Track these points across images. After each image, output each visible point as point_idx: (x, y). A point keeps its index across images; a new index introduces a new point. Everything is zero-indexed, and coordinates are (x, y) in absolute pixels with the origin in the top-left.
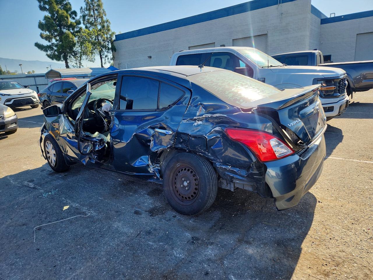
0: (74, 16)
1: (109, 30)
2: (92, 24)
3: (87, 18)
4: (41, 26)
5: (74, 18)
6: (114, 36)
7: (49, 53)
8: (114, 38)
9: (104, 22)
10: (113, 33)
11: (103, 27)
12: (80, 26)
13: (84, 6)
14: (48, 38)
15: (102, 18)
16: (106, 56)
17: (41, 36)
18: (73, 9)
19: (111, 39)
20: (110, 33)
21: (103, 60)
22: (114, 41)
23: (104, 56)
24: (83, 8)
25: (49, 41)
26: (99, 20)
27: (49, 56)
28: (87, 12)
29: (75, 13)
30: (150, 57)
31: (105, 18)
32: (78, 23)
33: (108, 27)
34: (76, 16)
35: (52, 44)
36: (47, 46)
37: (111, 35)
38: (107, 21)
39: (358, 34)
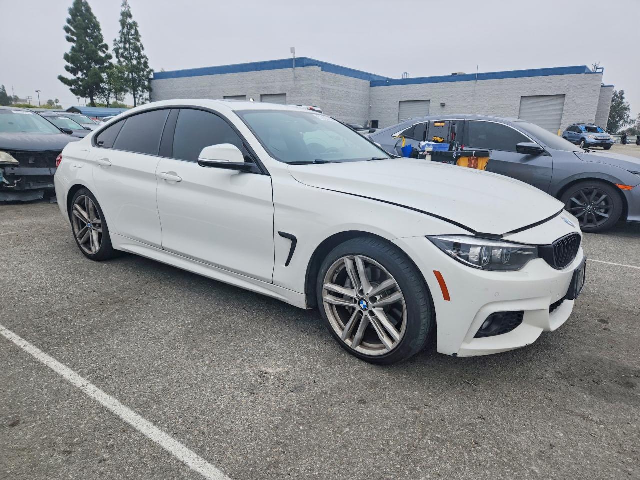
0: (105, 50)
1: (147, 67)
2: (126, 58)
3: (121, 51)
4: (67, 57)
5: (104, 52)
6: (152, 74)
7: (73, 87)
8: (152, 76)
9: (141, 57)
10: (152, 71)
11: (140, 63)
12: (111, 61)
13: (119, 38)
14: (74, 71)
15: (139, 53)
16: (141, 96)
17: (67, 68)
18: (105, 42)
19: (149, 77)
20: (148, 70)
21: (137, 100)
22: (152, 79)
23: (138, 96)
24: (117, 40)
25: (75, 75)
26: (136, 54)
27: (72, 90)
28: (122, 45)
29: (106, 47)
31: (143, 53)
32: (110, 57)
33: (146, 63)
34: (107, 49)
35: (78, 78)
36: (72, 80)
37: (149, 73)
38: (145, 57)
39: (400, 102)
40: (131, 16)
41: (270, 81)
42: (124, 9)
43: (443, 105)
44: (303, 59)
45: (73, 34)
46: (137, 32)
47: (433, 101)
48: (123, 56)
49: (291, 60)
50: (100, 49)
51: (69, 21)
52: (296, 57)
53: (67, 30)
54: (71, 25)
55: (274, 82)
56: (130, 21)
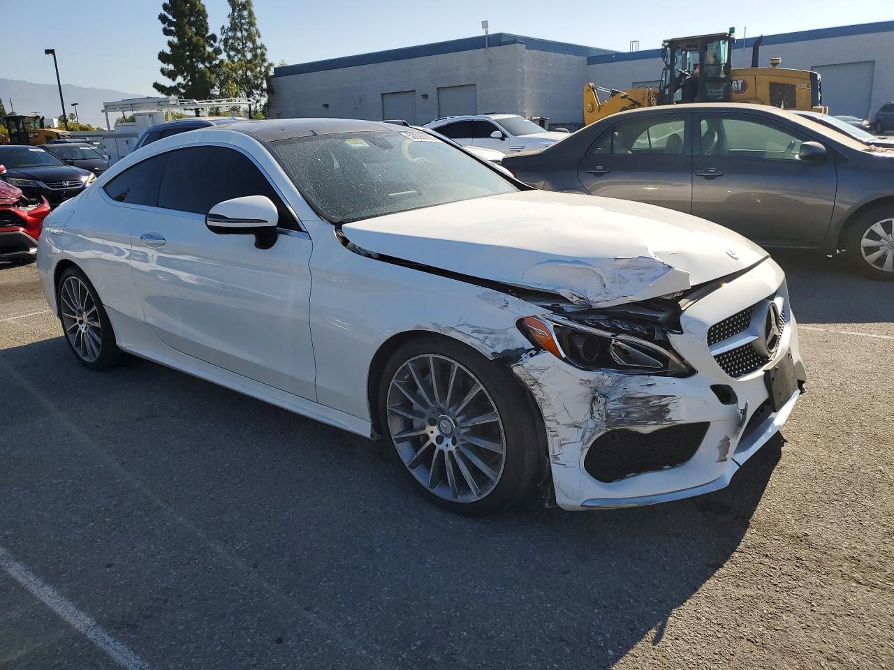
0: (212, 42)
1: (264, 60)
2: (237, 50)
3: (230, 41)
4: (163, 57)
5: (212, 46)
6: (272, 69)
8: (271, 73)
9: (257, 48)
10: (271, 65)
11: (255, 56)
12: (220, 56)
13: (227, 25)
14: (171, 75)
15: (254, 42)
17: (163, 71)
18: (211, 31)
19: (267, 74)
20: (266, 64)
22: (272, 77)
24: (226, 27)
25: (174, 80)
26: (250, 44)
28: (230, 34)
29: (213, 37)
30: (326, 106)
31: (259, 42)
32: (218, 51)
33: (263, 54)
34: (215, 41)
35: (179, 84)
36: (171, 87)
37: (267, 69)
38: (262, 47)
39: (633, 83)
41: (451, 68)
44: (500, 35)
45: (171, 24)
46: (251, 14)
48: (232, 48)
49: (482, 38)
50: (207, 42)
51: (165, 7)
52: (489, 34)
53: (163, 18)
54: (168, 12)
55: (457, 69)
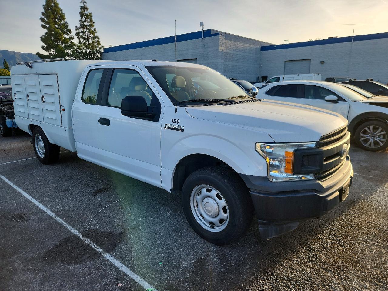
0: (68, 33)
1: (99, 44)
2: (84, 39)
3: (81, 34)
5: (68, 35)
6: (103, 49)
8: (102, 51)
10: (103, 47)
12: (73, 41)
13: (79, 25)
15: (94, 35)
18: (69, 28)
19: (100, 51)
20: (100, 46)
22: (103, 53)
25: (49, 52)
26: (91, 36)
28: (81, 30)
29: (70, 31)
31: (96, 34)
32: (72, 38)
33: (98, 41)
34: (70, 33)
35: (51, 54)
36: (46, 55)
37: (100, 49)
38: (96, 37)
39: (285, 61)
40: (87, 9)
41: (184, 49)
42: (82, 5)
43: (322, 63)
44: (210, 31)
45: (46, 23)
46: (91, 21)
47: (313, 60)
48: (82, 37)
49: (200, 32)
50: (65, 33)
51: (43, 14)
52: (204, 30)
53: (42, 20)
54: (45, 17)
55: (187, 50)
56: (86, 12)
